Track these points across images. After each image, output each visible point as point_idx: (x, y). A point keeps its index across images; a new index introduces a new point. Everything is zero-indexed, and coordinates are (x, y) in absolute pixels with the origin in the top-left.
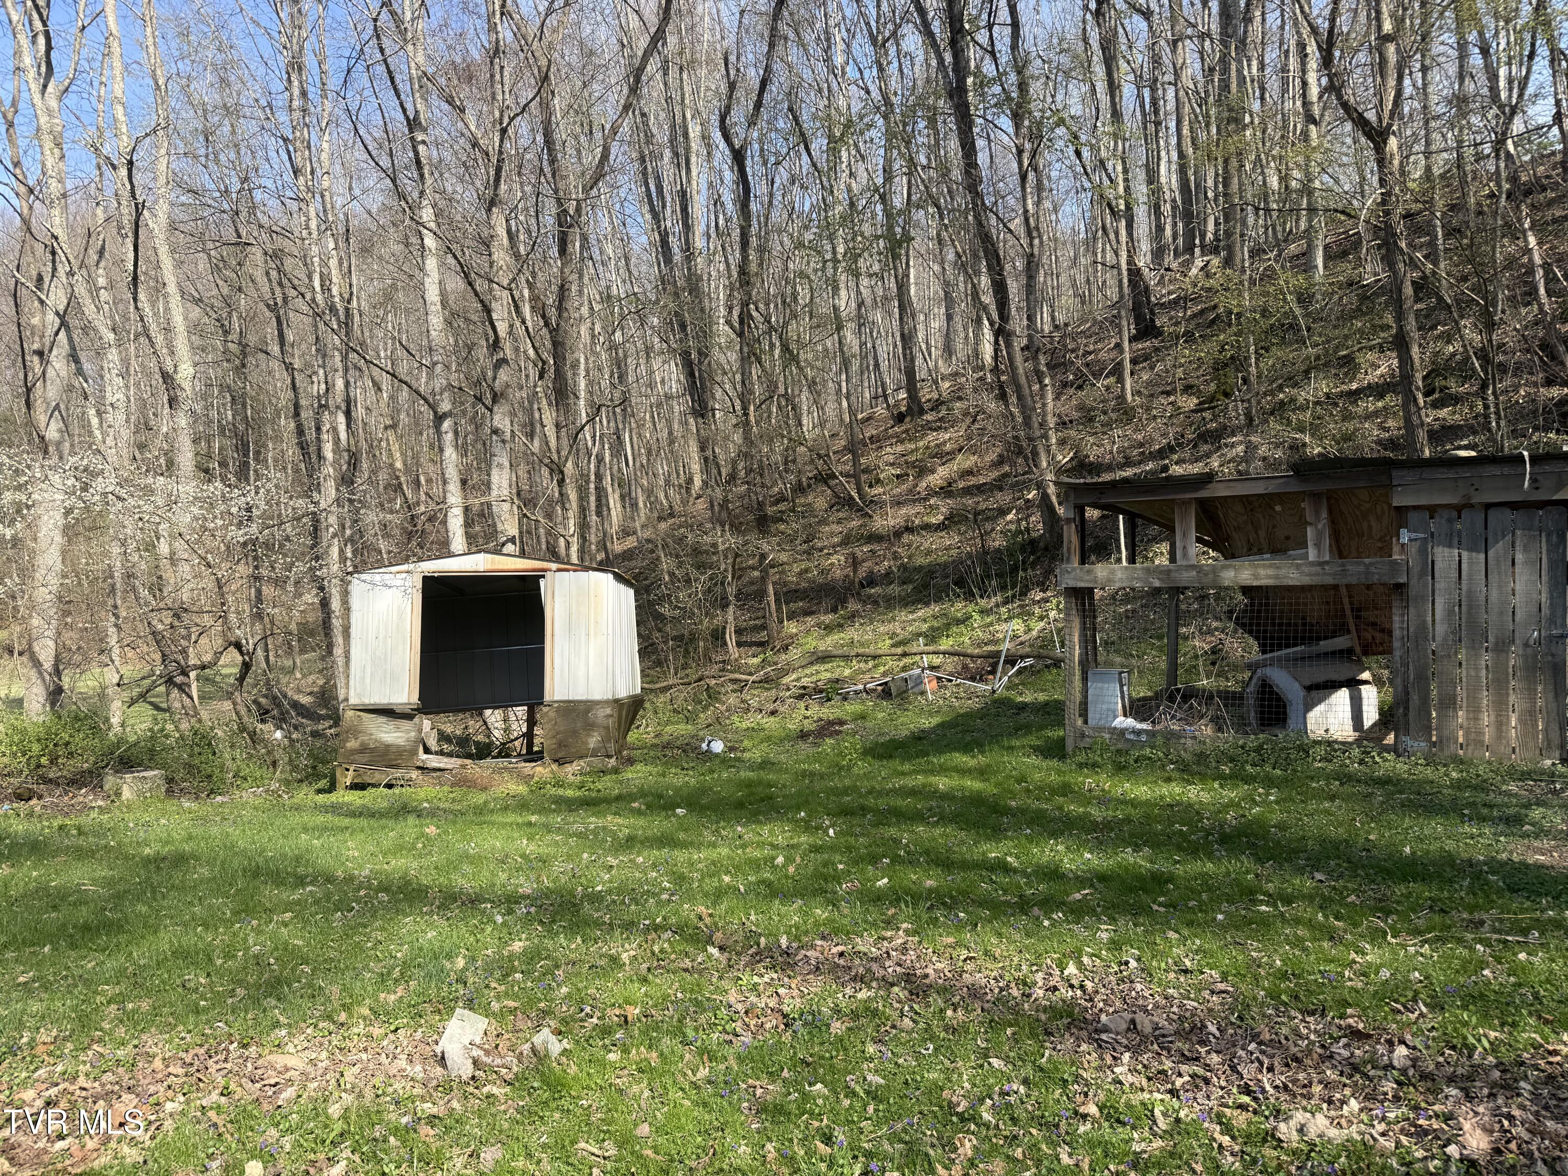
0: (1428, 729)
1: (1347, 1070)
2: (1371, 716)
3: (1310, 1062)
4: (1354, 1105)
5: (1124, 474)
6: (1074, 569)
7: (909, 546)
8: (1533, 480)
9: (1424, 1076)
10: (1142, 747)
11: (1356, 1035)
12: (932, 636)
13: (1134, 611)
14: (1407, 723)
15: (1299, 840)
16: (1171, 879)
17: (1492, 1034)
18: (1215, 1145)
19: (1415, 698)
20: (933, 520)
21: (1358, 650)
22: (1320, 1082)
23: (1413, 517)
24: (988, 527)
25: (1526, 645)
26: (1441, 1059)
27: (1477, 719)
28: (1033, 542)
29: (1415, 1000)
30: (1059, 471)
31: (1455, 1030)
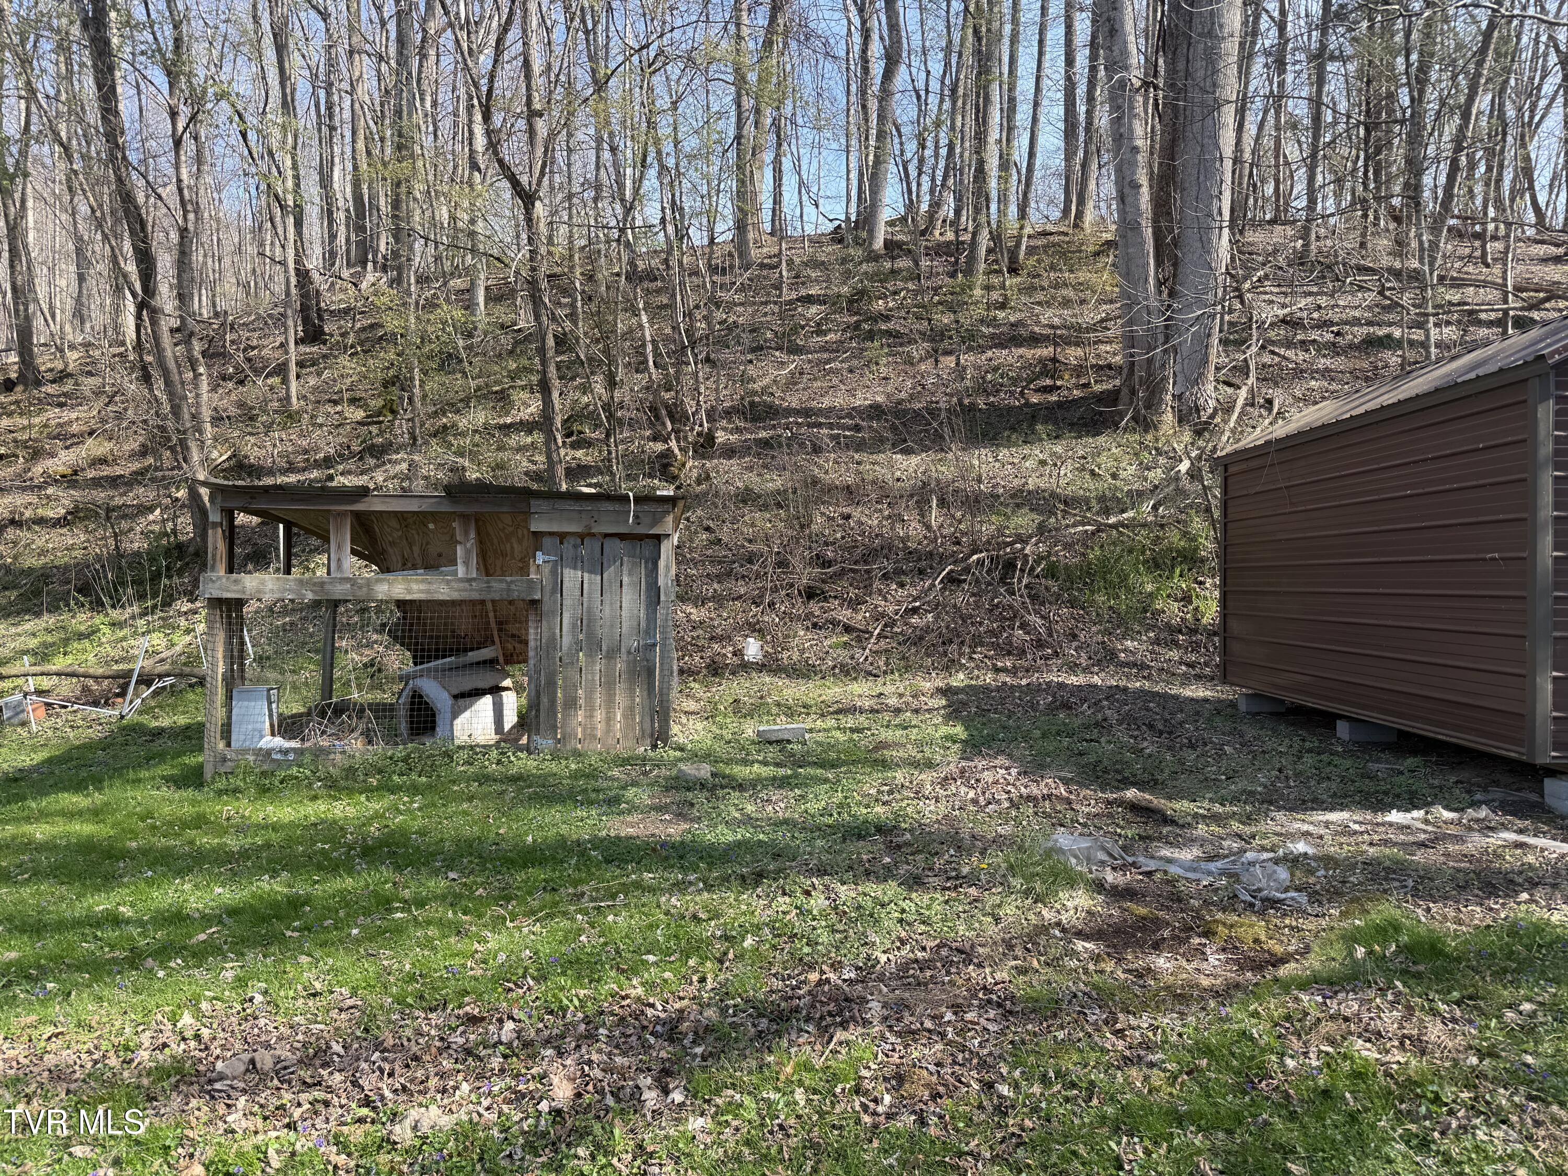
0: (554, 728)
1: (461, 1056)
2: (510, 719)
3: (428, 1058)
4: (465, 1087)
5: (286, 480)
6: (219, 578)
7: (15, 543)
8: (636, 517)
9: (527, 1044)
10: (289, 767)
11: (473, 1020)
12: (42, 654)
13: (292, 624)
14: (538, 724)
15: (437, 843)
16: (307, 901)
17: (582, 993)
18: (330, 1168)
19: (545, 700)
20: (51, 514)
21: (501, 659)
22: (436, 1074)
23: (547, 541)
24: (124, 525)
25: (629, 652)
26: (541, 1025)
27: (591, 716)
28: (180, 547)
29: (524, 977)
30: (215, 470)
31: (554, 996)
